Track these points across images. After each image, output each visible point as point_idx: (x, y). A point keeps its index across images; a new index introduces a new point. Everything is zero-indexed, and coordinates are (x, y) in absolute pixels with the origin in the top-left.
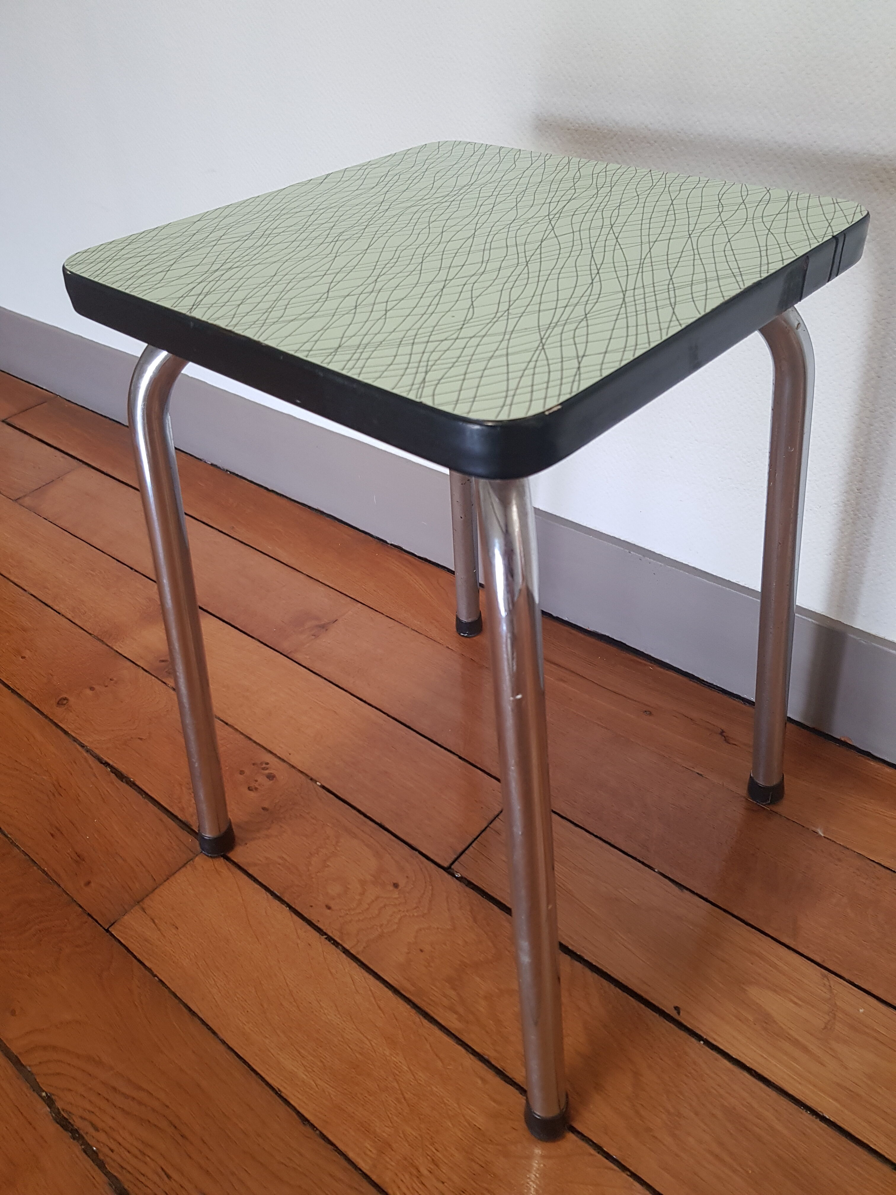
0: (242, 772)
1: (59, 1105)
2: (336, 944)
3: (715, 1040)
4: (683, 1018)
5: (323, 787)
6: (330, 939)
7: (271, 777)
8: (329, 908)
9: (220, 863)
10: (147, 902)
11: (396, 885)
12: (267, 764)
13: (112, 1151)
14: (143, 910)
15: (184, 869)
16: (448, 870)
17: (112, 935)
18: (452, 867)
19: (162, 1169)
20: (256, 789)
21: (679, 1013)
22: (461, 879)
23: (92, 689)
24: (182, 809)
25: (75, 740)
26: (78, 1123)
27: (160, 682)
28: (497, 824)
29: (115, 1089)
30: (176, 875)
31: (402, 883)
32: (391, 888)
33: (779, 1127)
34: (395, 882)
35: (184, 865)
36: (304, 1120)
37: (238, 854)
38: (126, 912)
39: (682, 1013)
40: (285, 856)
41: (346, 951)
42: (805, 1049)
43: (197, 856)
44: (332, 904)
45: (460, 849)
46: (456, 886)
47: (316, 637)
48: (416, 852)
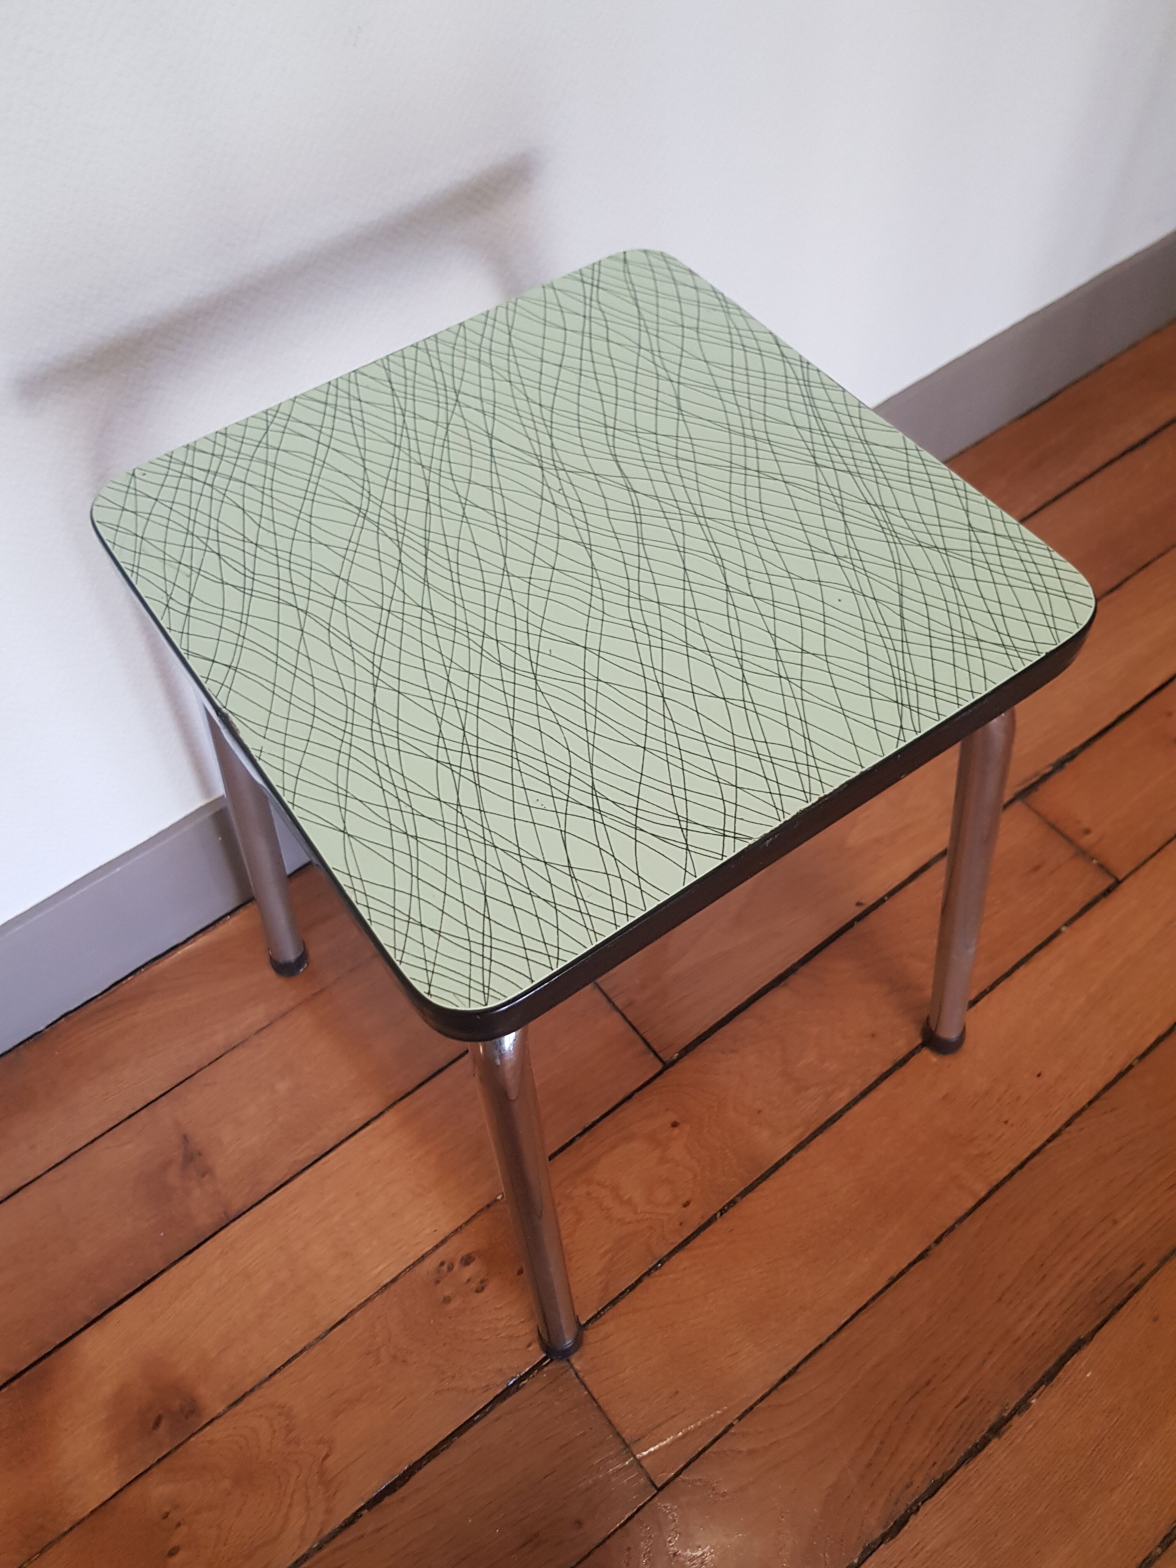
0: (447, 1300)
1: (878, 1533)
2: (733, 1203)
4: (869, 901)
6: (723, 1211)
7: (467, 1260)
8: (687, 1204)
10: (628, 1432)
11: (675, 1125)
12: (443, 1263)
15: (591, 1385)
16: (667, 1066)
17: (668, 1482)
18: (665, 1060)
19: (957, 1407)
20: (483, 1280)
21: (862, 904)
22: (683, 1054)
24: (487, 1388)
27: (208, 1428)
28: (619, 1003)
30: (595, 1394)
31: (672, 1117)
32: (676, 1131)
34: (669, 1125)
35: (583, 1383)
36: (921, 1257)
39: (863, 901)
40: (602, 1251)
41: (743, 1194)
43: (572, 1366)
44: (684, 1200)
45: (641, 1046)
46: (687, 1062)
47: (206, 1172)
48: (636, 1095)
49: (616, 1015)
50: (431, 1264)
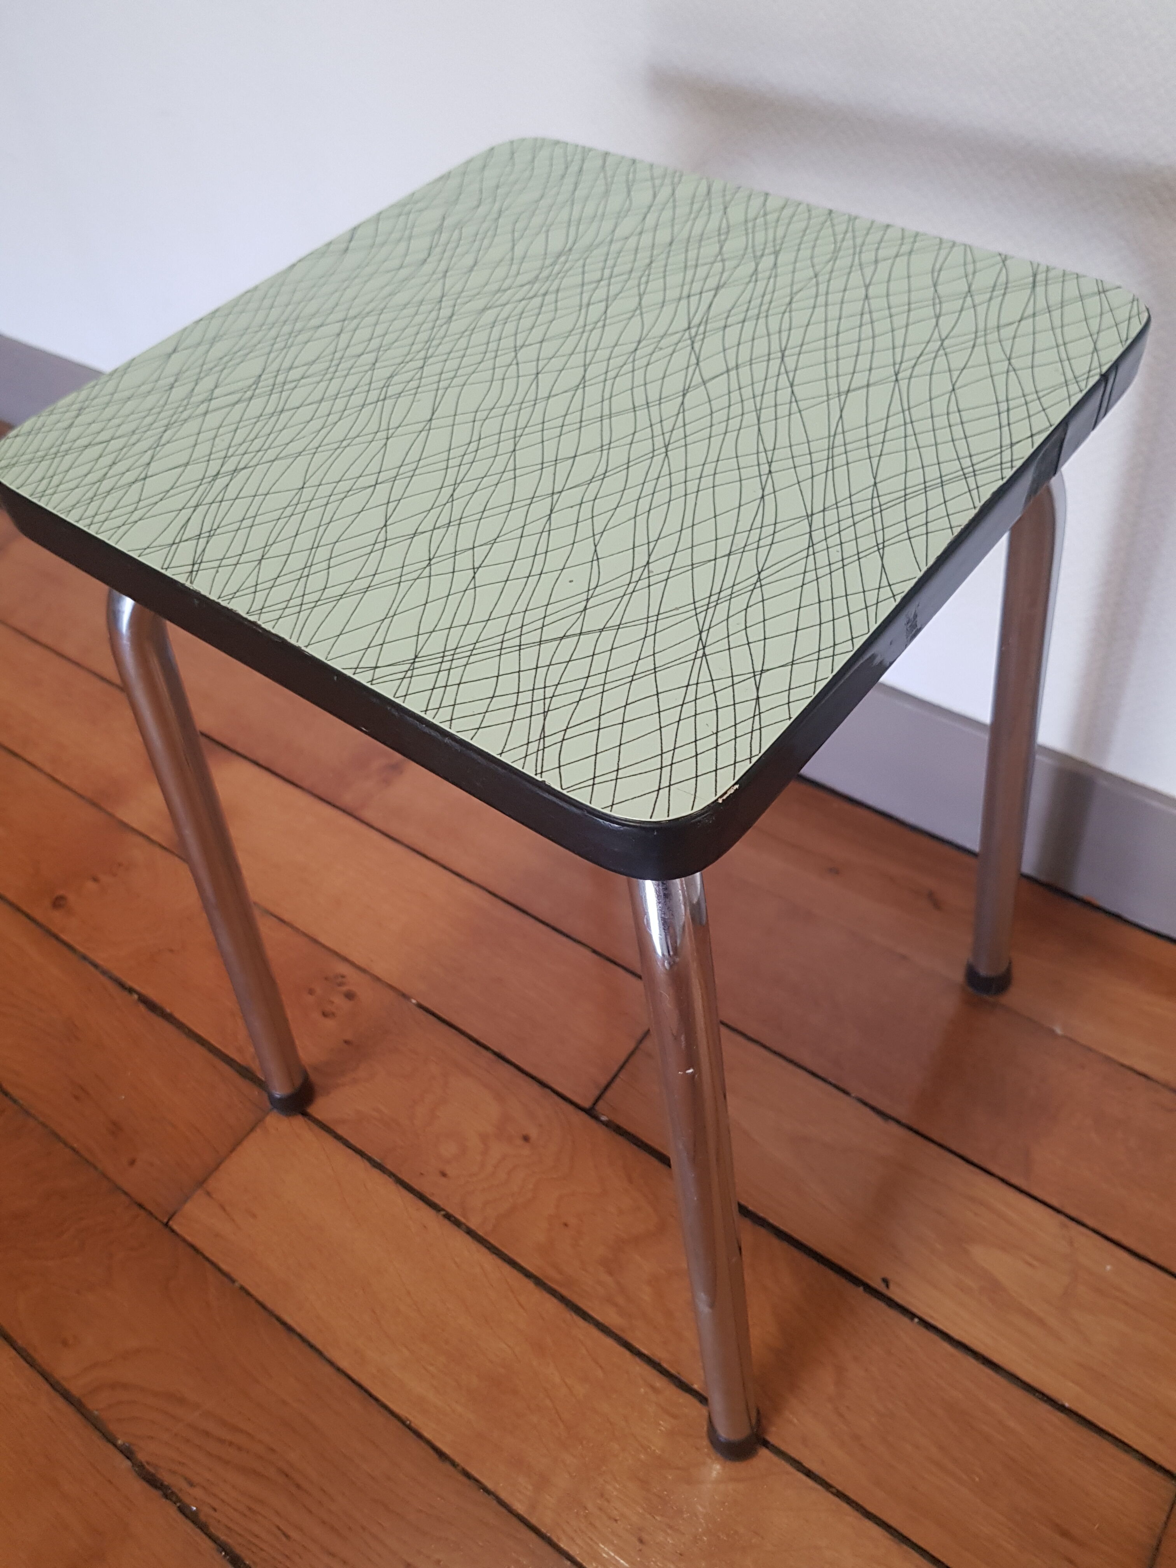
0: (311, 992)
1: (141, 1457)
2: (457, 1223)
3: (932, 1317)
4: (893, 1293)
5: (420, 1006)
6: (448, 1217)
7: (350, 996)
8: (444, 1174)
9: (298, 1122)
10: (212, 1184)
11: (526, 1139)
12: (343, 977)
13: (215, 1510)
14: (208, 1194)
15: (253, 1135)
16: (590, 1112)
17: (173, 1231)
18: (596, 1108)
19: (276, 1527)
20: (333, 1014)
21: (887, 1286)
22: (608, 1124)
23: (95, 880)
24: (240, 1050)
25: (84, 958)
26: (167, 1478)
28: (647, 1043)
29: (207, 1434)
30: (245, 1143)
31: (533, 1133)
32: (519, 1142)
33: (1012, 1423)
34: (524, 1133)
35: (252, 1129)
36: (441, 1454)
37: (321, 1108)
38: (186, 1198)
39: (891, 1285)
40: (381, 1108)
41: (470, 1232)
42: (1041, 1322)
43: (268, 1114)
44: (449, 1170)
45: (604, 1082)
46: (602, 1133)
47: (387, 782)
48: (549, 1091)
49: (632, 1045)
50: (343, 968)
